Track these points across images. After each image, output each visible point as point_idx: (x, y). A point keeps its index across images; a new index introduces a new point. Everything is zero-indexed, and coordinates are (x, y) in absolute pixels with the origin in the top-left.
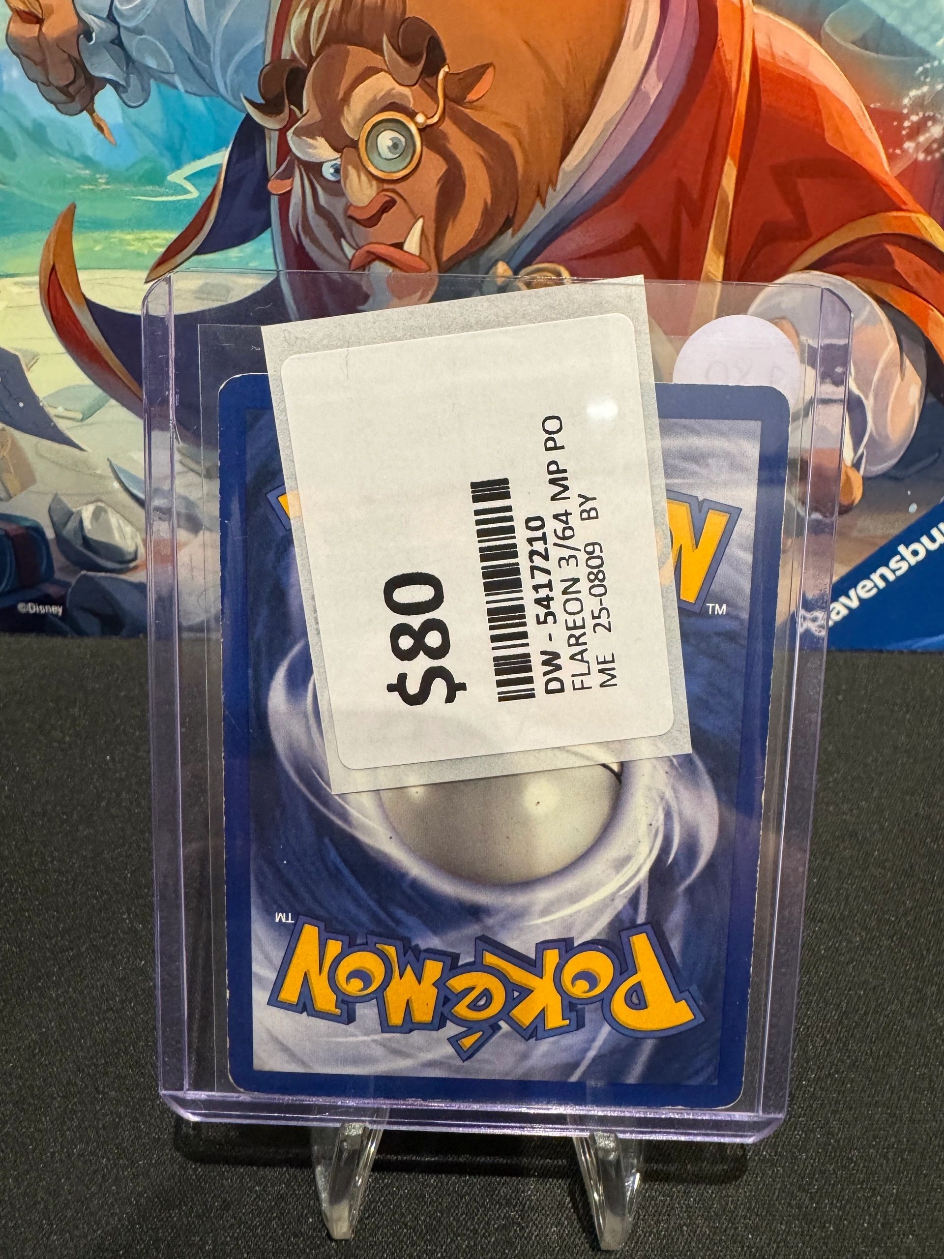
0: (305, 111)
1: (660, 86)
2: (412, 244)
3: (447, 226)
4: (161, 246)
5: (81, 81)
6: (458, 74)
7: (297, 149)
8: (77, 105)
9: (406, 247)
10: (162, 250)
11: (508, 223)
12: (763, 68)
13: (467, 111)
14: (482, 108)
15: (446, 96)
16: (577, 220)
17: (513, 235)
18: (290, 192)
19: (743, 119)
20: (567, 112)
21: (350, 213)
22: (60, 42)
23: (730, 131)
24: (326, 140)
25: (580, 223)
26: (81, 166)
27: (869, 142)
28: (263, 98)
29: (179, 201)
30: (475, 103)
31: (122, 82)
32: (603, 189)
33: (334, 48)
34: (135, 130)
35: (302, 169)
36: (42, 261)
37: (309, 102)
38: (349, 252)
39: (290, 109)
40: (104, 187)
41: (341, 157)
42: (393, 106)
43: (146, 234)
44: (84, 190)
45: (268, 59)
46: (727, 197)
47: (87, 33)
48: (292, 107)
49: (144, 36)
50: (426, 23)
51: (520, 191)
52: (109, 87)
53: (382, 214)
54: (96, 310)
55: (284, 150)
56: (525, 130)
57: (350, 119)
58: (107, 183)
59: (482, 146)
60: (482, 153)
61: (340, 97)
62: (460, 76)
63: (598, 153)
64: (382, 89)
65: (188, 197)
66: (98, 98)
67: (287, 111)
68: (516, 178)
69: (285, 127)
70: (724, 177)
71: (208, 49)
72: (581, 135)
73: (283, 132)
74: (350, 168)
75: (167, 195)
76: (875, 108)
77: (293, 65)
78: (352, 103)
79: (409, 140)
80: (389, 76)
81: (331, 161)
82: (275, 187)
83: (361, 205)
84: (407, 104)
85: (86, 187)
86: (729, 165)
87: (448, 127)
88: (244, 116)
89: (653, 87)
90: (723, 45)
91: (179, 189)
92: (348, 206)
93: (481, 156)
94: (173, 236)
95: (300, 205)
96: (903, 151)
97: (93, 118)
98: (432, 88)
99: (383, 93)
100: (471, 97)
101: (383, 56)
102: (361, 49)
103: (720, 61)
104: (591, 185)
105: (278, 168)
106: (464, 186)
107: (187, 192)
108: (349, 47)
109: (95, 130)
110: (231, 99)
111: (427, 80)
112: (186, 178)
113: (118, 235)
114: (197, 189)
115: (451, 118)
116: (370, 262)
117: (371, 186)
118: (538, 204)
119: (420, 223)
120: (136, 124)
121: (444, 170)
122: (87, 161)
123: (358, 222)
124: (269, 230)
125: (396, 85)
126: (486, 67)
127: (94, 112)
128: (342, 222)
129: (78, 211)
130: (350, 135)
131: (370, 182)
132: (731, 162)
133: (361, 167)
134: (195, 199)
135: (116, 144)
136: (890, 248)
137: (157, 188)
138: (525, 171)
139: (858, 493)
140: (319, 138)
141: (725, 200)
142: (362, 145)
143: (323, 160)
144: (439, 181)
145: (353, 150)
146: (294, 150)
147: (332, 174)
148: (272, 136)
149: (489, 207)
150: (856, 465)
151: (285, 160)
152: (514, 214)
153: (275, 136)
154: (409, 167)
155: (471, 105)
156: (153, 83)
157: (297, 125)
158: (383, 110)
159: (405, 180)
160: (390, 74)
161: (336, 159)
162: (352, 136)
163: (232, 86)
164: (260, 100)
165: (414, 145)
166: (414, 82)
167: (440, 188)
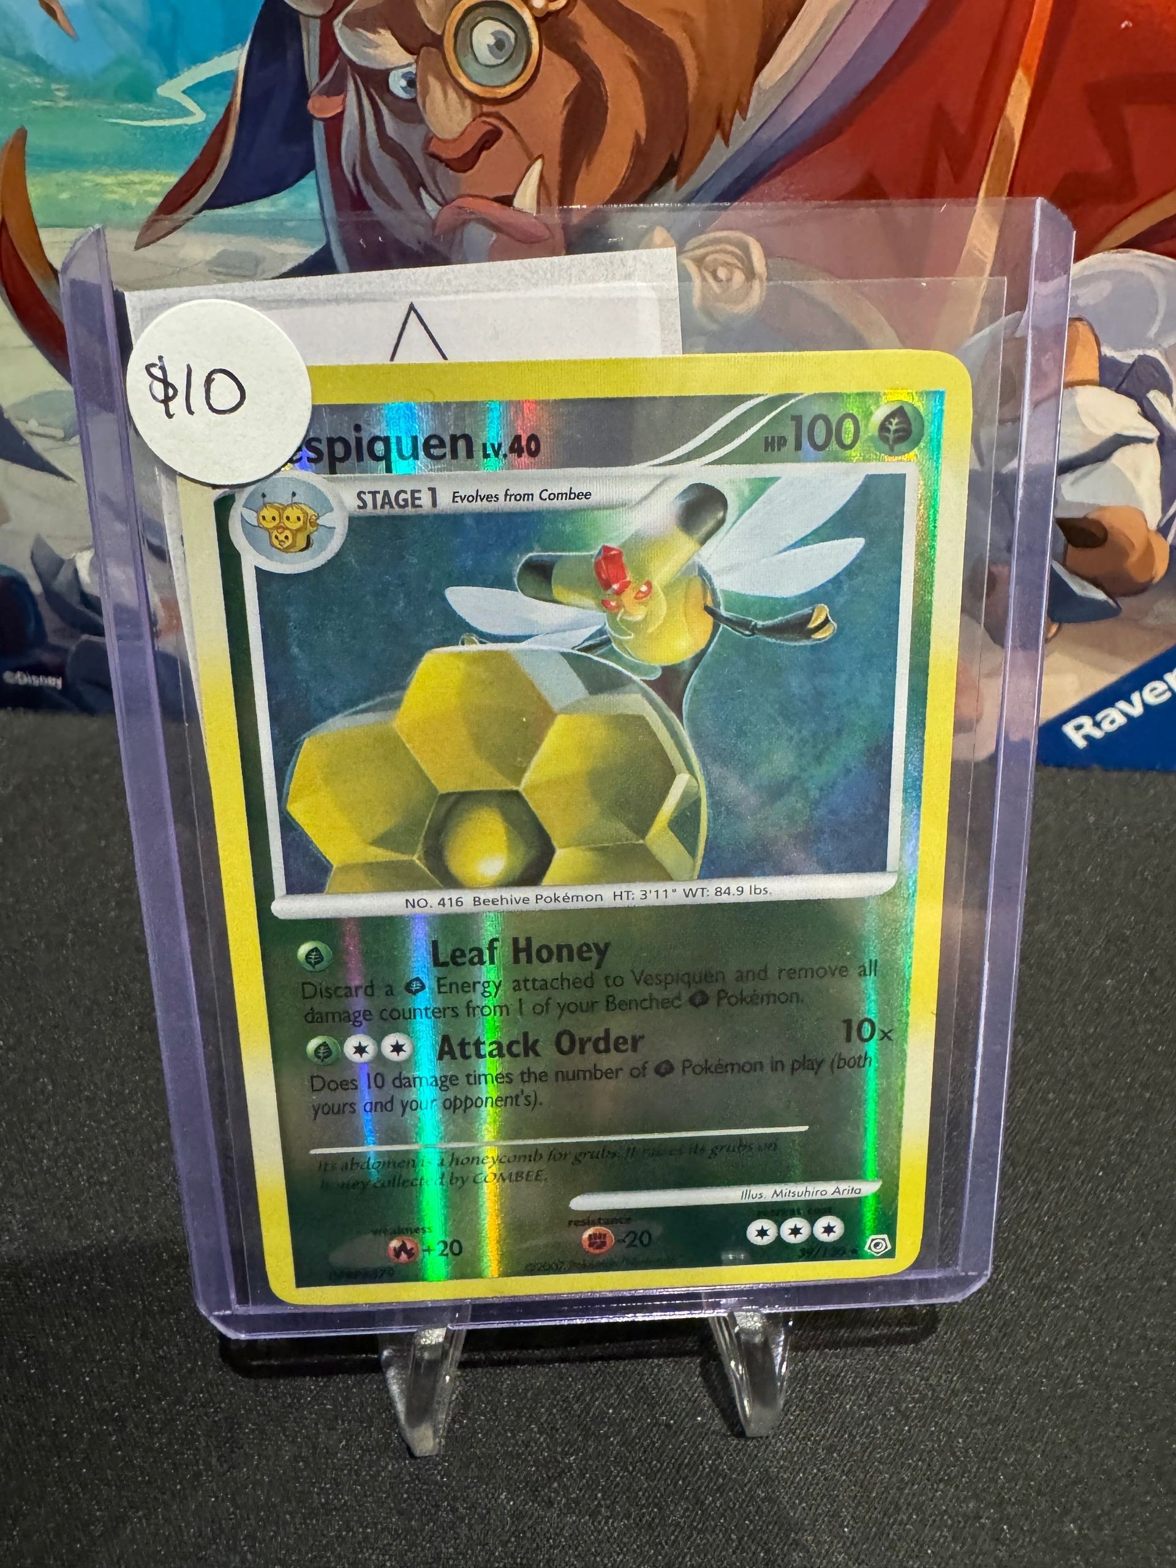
2: (526, 197)
3: (578, 171)
7: (349, 48)
9: (516, 203)
18: (341, 115)
21: (432, 149)
23: (1026, 27)
24: (394, 35)
32: (817, 120)
34: (103, 15)
35: (359, 81)
38: (433, 209)
41: (416, 62)
44: (35, 109)
46: (1012, 132)
51: (691, 118)
53: (481, 150)
55: (330, 49)
58: (68, 98)
59: (635, 48)
60: (635, 59)
63: (813, 60)
68: (686, 97)
69: (330, 11)
70: (1009, 100)
72: (790, 31)
73: (326, 22)
74: (432, 80)
81: (403, 67)
82: (320, 107)
83: (447, 136)
86: (1020, 81)
92: (429, 138)
93: (633, 64)
95: (358, 137)
104: (801, 112)
105: (321, 78)
106: (607, 108)
107: (187, 113)
112: (184, 92)
114: (202, 109)
116: (463, 226)
117: (463, 106)
118: (718, 137)
119: (537, 166)
120: (106, 8)
121: (574, 85)
122: (36, 64)
123: (443, 162)
124: (312, 173)
128: (420, 163)
130: (429, 25)
131: (462, 102)
132: (1023, 79)
135: (75, 38)
138: (699, 88)
139: (1161, 567)
140: (382, 31)
141: (1008, 139)
142: (448, 43)
143: (390, 66)
144: (567, 101)
145: (434, 50)
146: (345, 49)
147: (403, 88)
148: (311, 26)
149: (643, 142)
150: (1164, 530)
151: (331, 65)
152: (681, 154)
153: (315, 26)
154: (522, 77)
157: (348, 9)
159: (513, 100)
161: (410, 65)
162: (432, 29)
165: (529, 45)
167: (569, 112)
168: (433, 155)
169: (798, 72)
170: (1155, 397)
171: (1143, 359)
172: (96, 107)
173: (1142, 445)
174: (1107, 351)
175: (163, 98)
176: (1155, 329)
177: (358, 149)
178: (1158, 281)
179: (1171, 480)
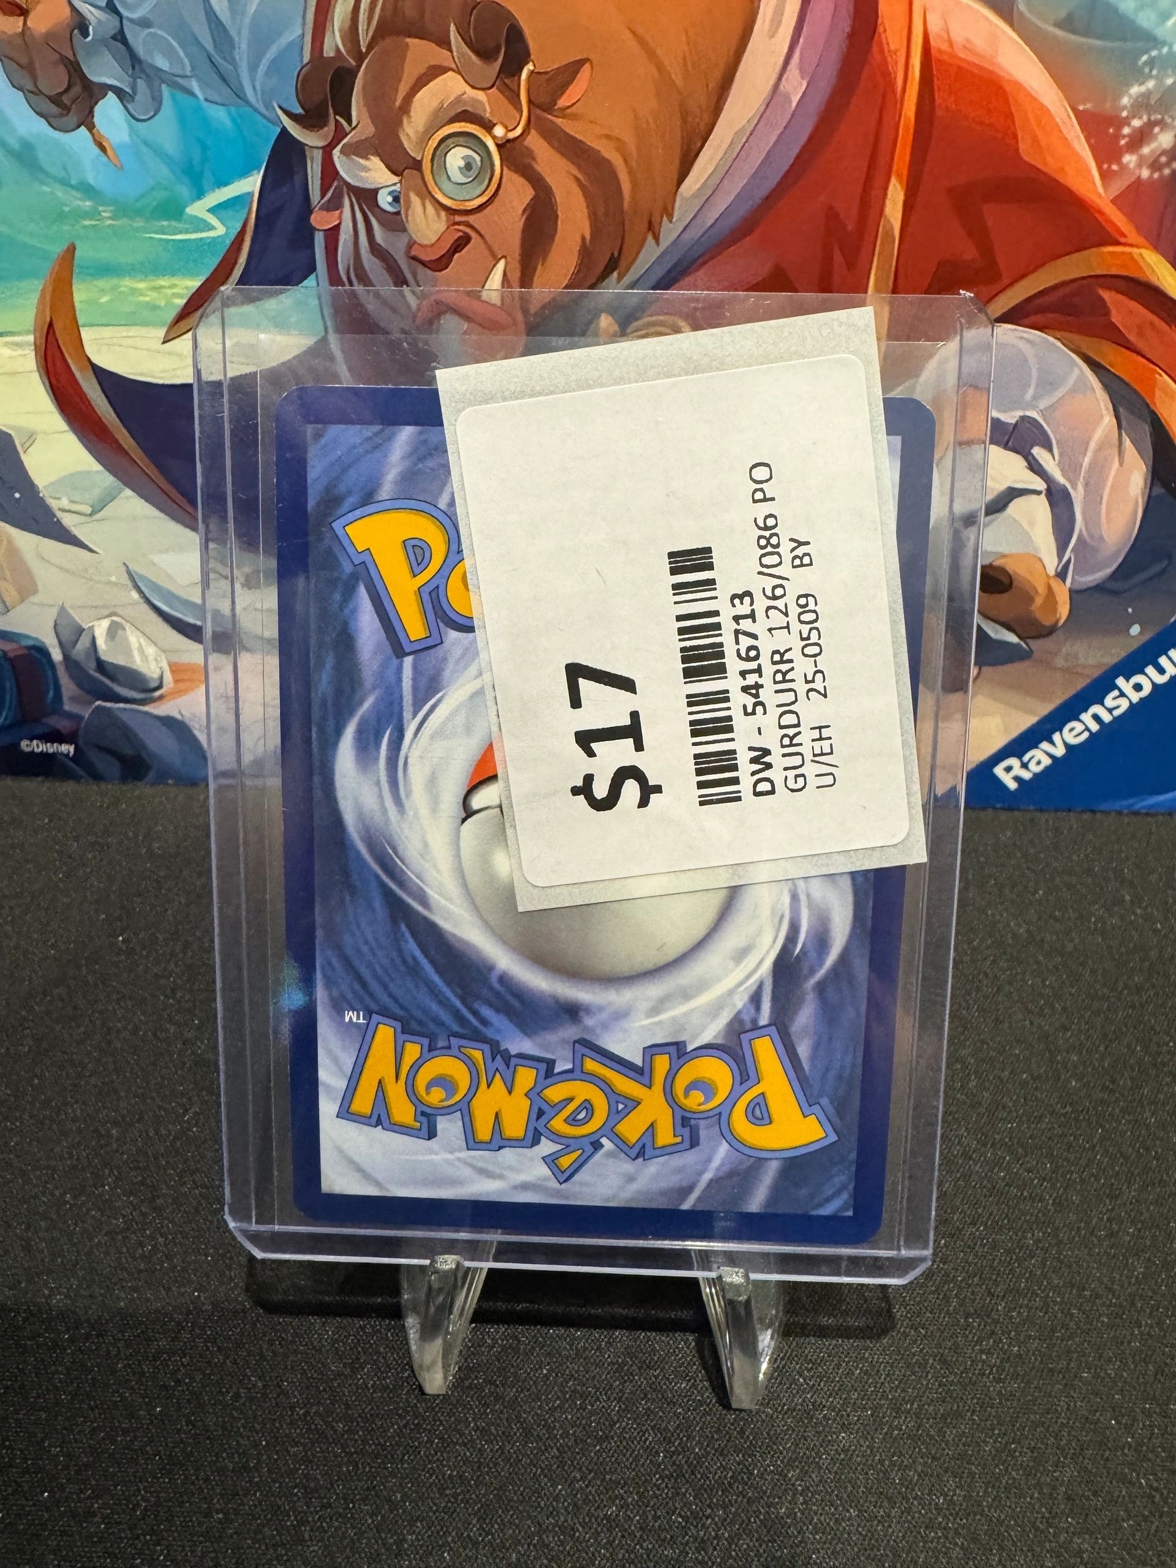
0: (354, 124)
1: (804, 85)
2: (492, 292)
3: (535, 269)
4: (181, 296)
5: (77, 89)
6: (546, 73)
7: (345, 172)
8: (72, 119)
9: (484, 296)
10: (181, 302)
11: (612, 265)
12: (939, 61)
13: (559, 121)
14: (575, 117)
15: (530, 102)
16: (700, 261)
17: (619, 280)
18: (338, 227)
19: (912, 128)
20: (684, 121)
21: (413, 253)
22: (49, 38)
23: (896, 139)
24: (382, 160)
25: (705, 263)
26: (79, 195)
27: (1076, 154)
28: (303, 108)
29: (201, 239)
30: (568, 111)
31: (128, 90)
32: (733, 220)
33: (388, 42)
34: (145, 150)
35: (353, 198)
36: (36, 315)
37: (359, 113)
38: (413, 301)
39: (337, 121)
40: (109, 222)
41: (400, 182)
42: (465, 116)
43: (162, 282)
44: (85, 227)
45: (307, 58)
46: (892, 228)
47: (81, 25)
48: (338, 118)
49: (152, 30)
50: (502, 7)
51: (627, 222)
52: (111, 95)
53: (455, 253)
54: (103, 376)
55: (329, 172)
56: (632, 146)
57: (411, 133)
58: (112, 218)
59: (578, 165)
60: (580, 176)
61: (398, 104)
62: (547, 76)
63: (726, 173)
64: (450, 95)
65: (212, 234)
66: (97, 110)
67: (332, 123)
68: (622, 205)
69: (331, 142)
70: (888, 203)
71: (233, 47)
72: (704, 150)
73: (327, 150)
74: (413, 196)
75: (187, 232)
76: (1084, 111)
77: (339, 64)
78: (412, 113)
79: (486, 159)
80: (460, 78)
81: (389, 186)
82: (320, 220)
83: (426, 242)
84: (481, 113)
85: (87, 223)
86: (895, 186)
87: (534, 141)
88: (279, 130)
89: (795, 87)
90: (885, 31)
91: (202, 225)
92: (411, 244)
93: (577, 180)
94: (195, 283)
95: (352, 245)
96: (1123, 167)
97: (93, 135)
98: (513, 91)
99: (452, 99)
100: (562, 102)
101: (451, 51)
102: (424, 42)
103: (882, 51)
104: (717, 215)
105: (323, 196)
106: (557, 217)
107: (211, 228)
108: (408, 40)
109: (96, 150)
110: (261, 108)
111: (506, 80)
112: (208, 211)
113: (127, 283)
114: (223, 224)
115: (536, 130)
116: (439, 315)
117: (440, 218)
118: (650, 239)
119: (501, 265)
120: (146, 144)
121: (529, 197)
122: (87, 190)
123: (423, 264)
124: (313, 276)
125: (468, 89)
126: (581, 63)
127: (94, 127)
128: (404, 265)
129: (78, 253)
130: (411, 153)
131: (438, 215)
132: (898, 186)
133: (425, 192)
134: (219, 237)
135: (122, 168)
136: (1106, 295)
137: (173, 223)
138: (633, 199)
139: (1064, 611)
140: (372, 157)
141: (889, 232)
142: (426, 166)
143: (378, 186)
144: (524, 211)
145: (414, 172)
146: (342, 173)
147: (390, 204)
148: (315, 155)
149: (588, 242)
150: (1062, 575)
151: (331, 186)
152: (620, 253)
153: (318, 155)
154: (487, 193)
155: (563, 113)
156: (165, 90)
157: (345, 141)
158: (452, 121)
159: (481, 211)
160: (460, 74)
161: (395, 184)
162: (413, 155)
163: (263, 92)
164: (299, 110)
165: (492, 165)
166: (490, 84)
167: (527, 219)
168: (415, 258)
169: (712, 183)
170: (1037, 451)
171: (1023, 418)
172: (135, 225)
173: (1034, 497)
174: (995, 414)
175: (192, 216)
176: (1030, 393)
177: (352, 252)
178: (1029, 351)
179: (1063, 528)
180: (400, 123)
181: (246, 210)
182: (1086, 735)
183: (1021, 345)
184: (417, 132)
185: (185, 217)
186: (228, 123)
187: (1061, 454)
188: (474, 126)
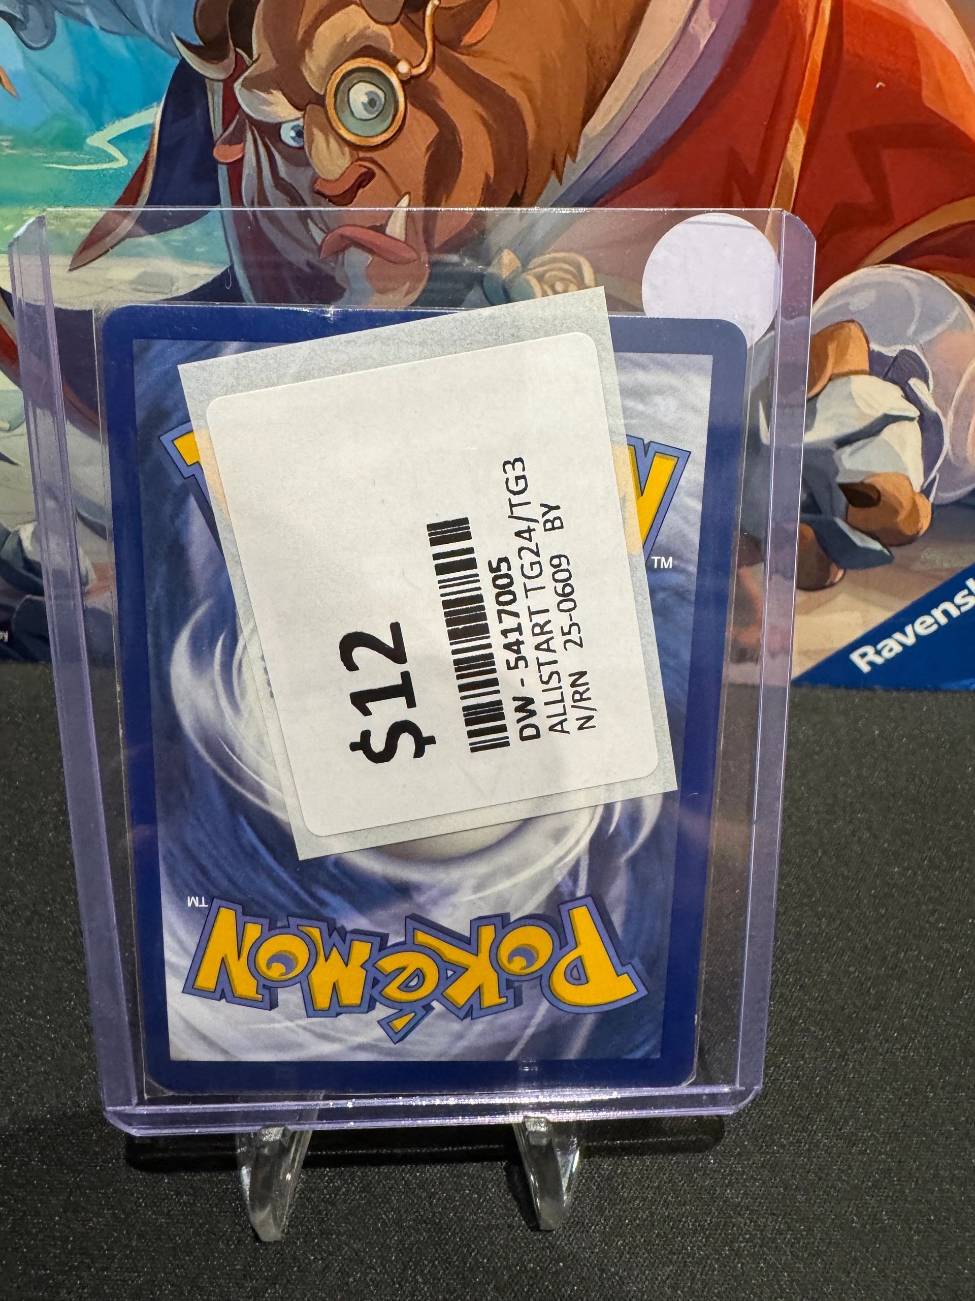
0: (255, 57)
1: (714, 27)
2: (396, 228)
4: (85, 226)
6: (450, 8)
7: (247, 106)
9: (388, 231)
13: (464, 58)
14: (482, 54)
15: (435, 38)
16: (602, 200)
18: (241, 160)
19: (819, 70)
20: (591, 59)
21: (317, 187)
23: (802, 85)
24: (284, 95)
28: (201, 38)
29: (103, 170)
30: (476, 47)
31: (18, 16)
32: (636, 161)
34: (41, 78)
35: (256, 132)
37: (260, 46)
38: (318, 236)
39: (237, 54)
40: (9, 151)
41: (304, 117)
42: (368, 51)
43: (66, 211)
46: (792, 170)
48: (239, 50)
51: (530, 161)
53: (358, 189)
55: (231, 106)
56: (537, 85)
57: (313, 68)
58: (12, 148)
59: (482, 104)
60: (484, 114)
61: (299, 37)
62: (453, 12)
64: (354, 28)
65: (114, 165)
67: (232, 55)
68: (526, 144)
69: (232, 75)
70: (789, 145)
72: (609, 91)
73: (228, 84)
74: (316, 131)
75: (88, 163)
78: (314, 47)
80: (364, 12)
81: (292, 121)
82: (223, 154)
83: (330, 177)
84: (386, 49)
86: (797, 130)
87: (439, 79)
88: (177, 61)
89: (705, 28)
91: (102, 156)
92: (315, 179)
93: (482, 117)
95: (255, 175)
98: (418, 27)
99: (354, 34)
100: (468, 39)
104: (621, 156)
105: (224, 131)
106: (461, 154)
107: (112, 159)
110: (159, 39)
111: (411, 16)
112: (109, 142)
114: (126, 155)
115: (440, 67)
116: (343, 250)
117: (343, 154)
118: (553, 177)
119: (405, 201)
120: (41, 71)
121: (434, 135)
123: (327, 198)
125: (372, 23)
128: (307, 197)
130: (313, 87)
131: (342, 149)
132: (799, 127)
134: (123, 168)
135: (17, 97)
137: (75, 154)
138: (537, 137)
139: (925, 523)
140: (274, 92)
141: (788, 176)
142: (329, 101)
143: (280, 120)
144: (428, 149)
145: (318, 107)
146: (244, 106)
147: (293, 138)
148: (216, 87)
149: (491, 181)
150: (926, 492)
151: (233, 119)
152: (523, 191)
153: (219, 88)
154: (391, 129)
155: (469, 50)
156: (58, 18)
157: (246, 74)
158: (355, 56)
159: (384, 148)
160: (363, 8)
161: (298, 119)
162: (316, 90)
163: (159, 25)
164: (198, 42)
165: (396, 102)
166: (395, 17)
167: (430, 157)
168: (319, 193)
169: (618, 123)
170: (914, 383)
171: (903, 352)
172: (35, 154)
173: (907, 422)
174: (875, 347)
175: (92, 147)
176: (913, 328)
177: (255, 188)
178: (914, 290)
179: (931, 451)
180: (303, 56)
181: (147, 142)
182: (935, 627)
183: (907, 284)
184: (319, 67)
185: (85, 147)
186: (125, 53)
187: (935, 386)
188: (376, 62)
